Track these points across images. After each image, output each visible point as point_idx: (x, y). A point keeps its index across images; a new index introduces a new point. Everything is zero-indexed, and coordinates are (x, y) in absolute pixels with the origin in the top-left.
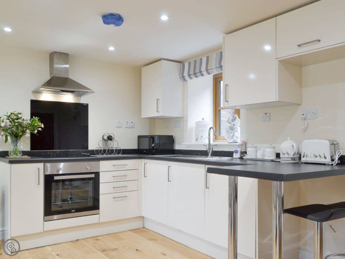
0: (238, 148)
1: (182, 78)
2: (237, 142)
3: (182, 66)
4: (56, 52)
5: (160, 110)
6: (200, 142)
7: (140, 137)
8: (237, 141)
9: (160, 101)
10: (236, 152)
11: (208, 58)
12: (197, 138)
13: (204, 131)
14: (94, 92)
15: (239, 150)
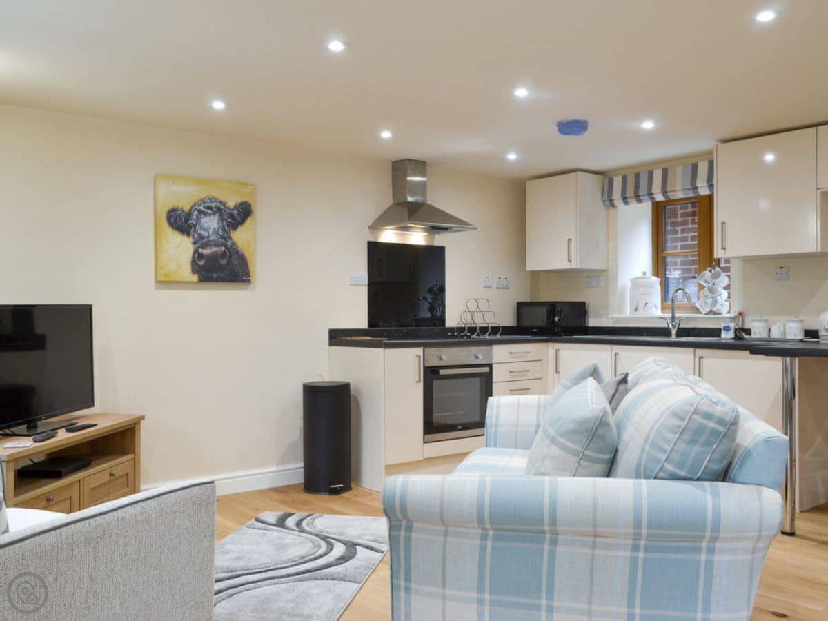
0: (731, 322)
1: (607, 203)
2: (720, 314)
3: (607, 180)
4: (409, 160)
5: (573, 258)
6: (641, 313)
7: (520, 306)
8: (722, 312)
9: (573, 244)
10: (727, 329)
11: (665, 172)
12: (638, 306)
13: (649, 294)
14: (476, 229)
15: (732, 325)
